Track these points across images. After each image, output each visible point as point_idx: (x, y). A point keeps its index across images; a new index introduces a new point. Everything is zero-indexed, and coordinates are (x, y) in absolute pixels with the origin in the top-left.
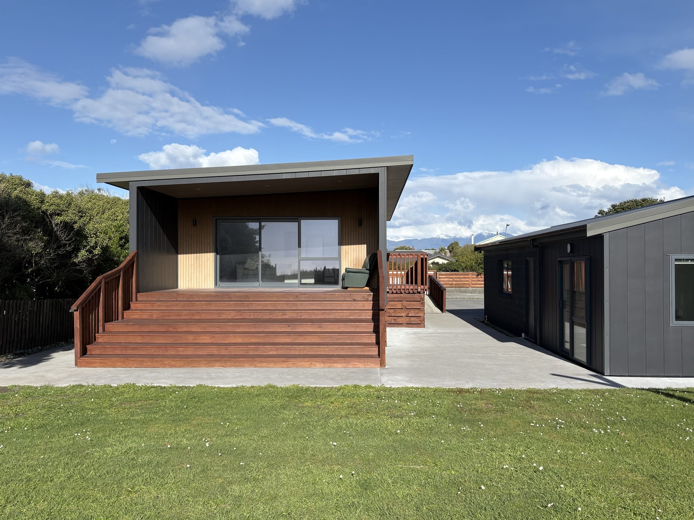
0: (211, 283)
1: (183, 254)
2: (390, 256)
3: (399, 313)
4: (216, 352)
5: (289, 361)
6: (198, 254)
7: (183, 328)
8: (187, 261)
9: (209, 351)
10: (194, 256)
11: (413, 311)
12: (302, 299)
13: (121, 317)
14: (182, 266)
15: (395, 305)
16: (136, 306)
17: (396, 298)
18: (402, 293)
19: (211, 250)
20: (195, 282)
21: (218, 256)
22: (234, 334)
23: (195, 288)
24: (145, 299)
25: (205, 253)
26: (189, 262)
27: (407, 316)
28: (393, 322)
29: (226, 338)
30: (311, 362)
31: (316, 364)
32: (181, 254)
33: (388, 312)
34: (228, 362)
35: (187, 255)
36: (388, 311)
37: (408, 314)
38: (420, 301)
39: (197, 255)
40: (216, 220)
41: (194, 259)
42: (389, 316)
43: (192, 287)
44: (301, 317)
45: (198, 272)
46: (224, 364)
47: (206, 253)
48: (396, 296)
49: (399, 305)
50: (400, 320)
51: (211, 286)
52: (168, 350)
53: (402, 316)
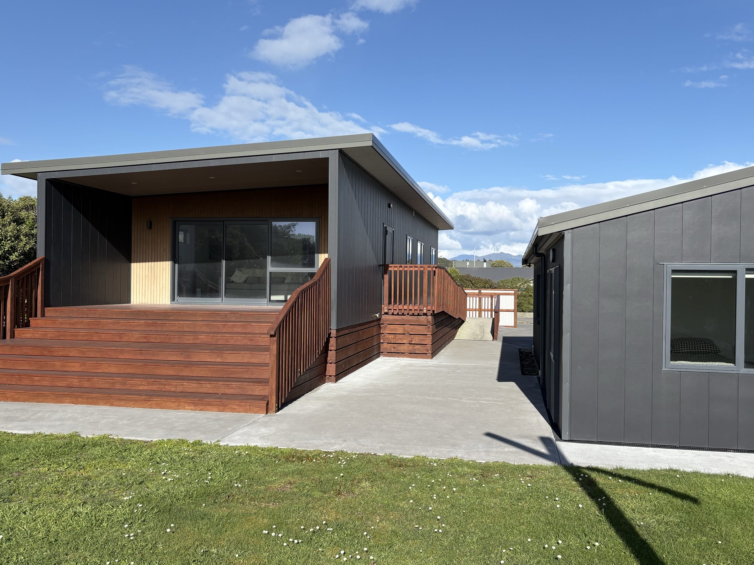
0: (167, 298)
1: (137, 262)
2: (390, 268)
3: (400, 339)
4: (77, 384)
5: (152, 400)
6: (153, 263)
7: (59, 351)
8: (141, 270)
9: (69, 382)
10: (148, 264)
11: (418, 337)
12: (232, 320)
13: (9, 336)
14: (135, 277)
15: (396, 330)
16: (36, 322)
17: (397, 320)
18: (405, 315)
19: (167, 258)
20: (149, 297)
21: (177, 265)
22: (117, 361)
23: (149, 303)
24: (54, 314)
25: (160, 261)
26: (143, 273)
27: (410, 344)
28: (393, 350)
29: (98, 366)
30: (179, 403)
31: (185, 406)
32: (134, 262)
33: (387, 338)
34: (80, 397)
35: (141, 263)
36: (387, 336)
37: (411, 341)
38: (427, 325)
39: (151, 264)
40: (175, 223)
41: (148, 268)
42: (388, 343)
43: (146, 303)
44: (217, 342)
45: (153, 285)
46: (75, 400)
47: (162, 261)
48: (397, 318)
49: (400, 330)
50: (402, 348)
51: (167, 301)
52: (22, 379)
53: (405, 344)
